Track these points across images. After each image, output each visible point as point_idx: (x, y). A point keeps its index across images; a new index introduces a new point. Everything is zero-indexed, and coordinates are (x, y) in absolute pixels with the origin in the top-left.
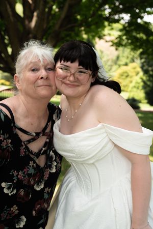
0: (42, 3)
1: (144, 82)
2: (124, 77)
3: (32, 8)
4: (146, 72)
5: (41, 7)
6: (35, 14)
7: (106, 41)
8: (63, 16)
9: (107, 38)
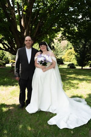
0: (28, 26)
1: (76, 56)
2: (70, 54)
3: (24, 28)
4: (76, 51)
5: (27, 28)
6: (25, 31)
7: (56, 39)
8: (36, 31)
9: (56, 38)
